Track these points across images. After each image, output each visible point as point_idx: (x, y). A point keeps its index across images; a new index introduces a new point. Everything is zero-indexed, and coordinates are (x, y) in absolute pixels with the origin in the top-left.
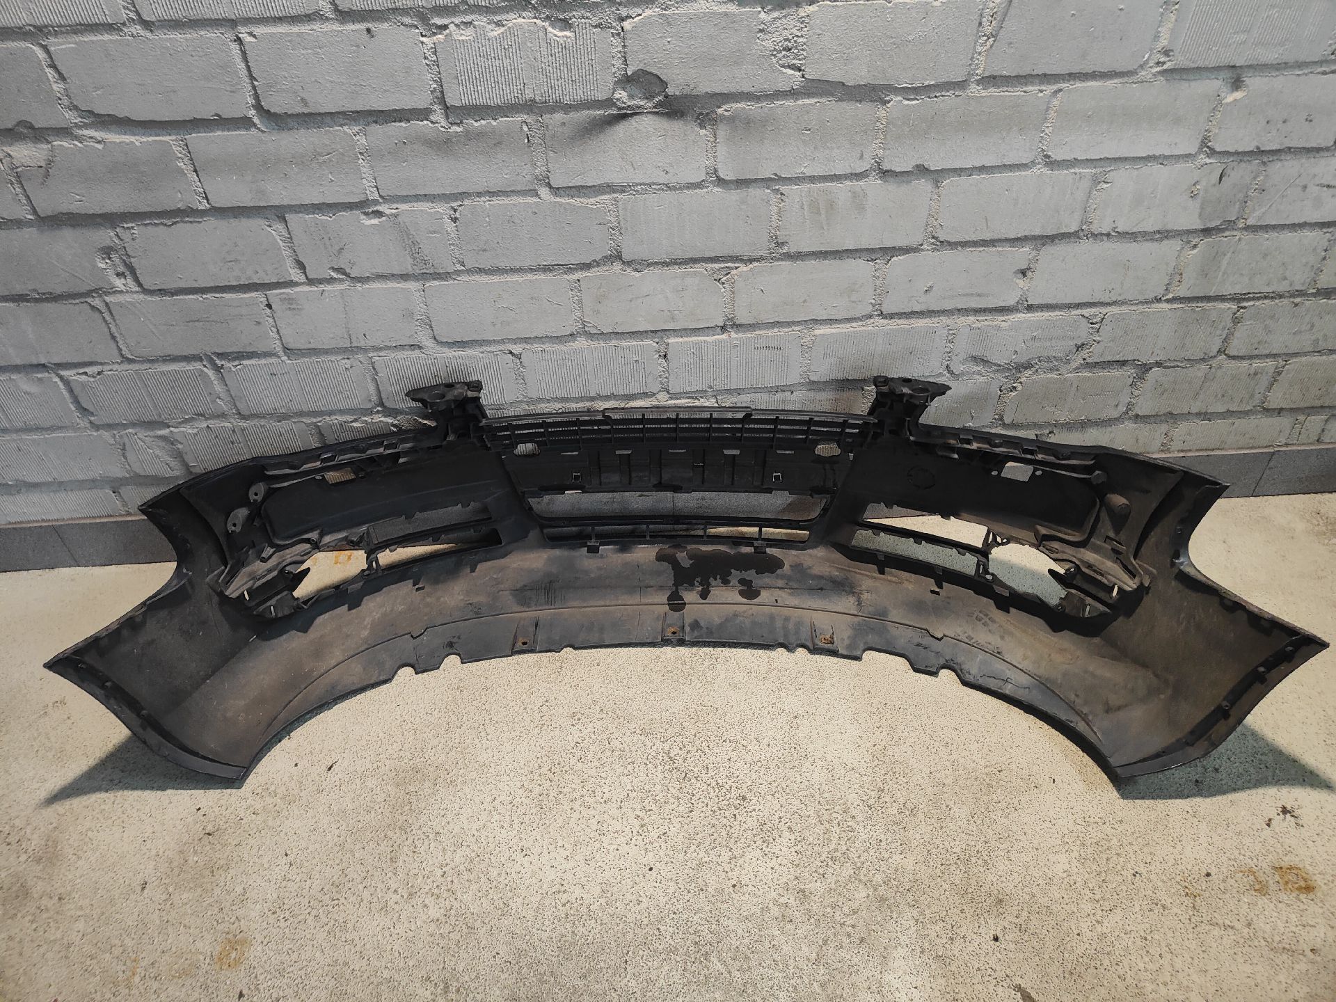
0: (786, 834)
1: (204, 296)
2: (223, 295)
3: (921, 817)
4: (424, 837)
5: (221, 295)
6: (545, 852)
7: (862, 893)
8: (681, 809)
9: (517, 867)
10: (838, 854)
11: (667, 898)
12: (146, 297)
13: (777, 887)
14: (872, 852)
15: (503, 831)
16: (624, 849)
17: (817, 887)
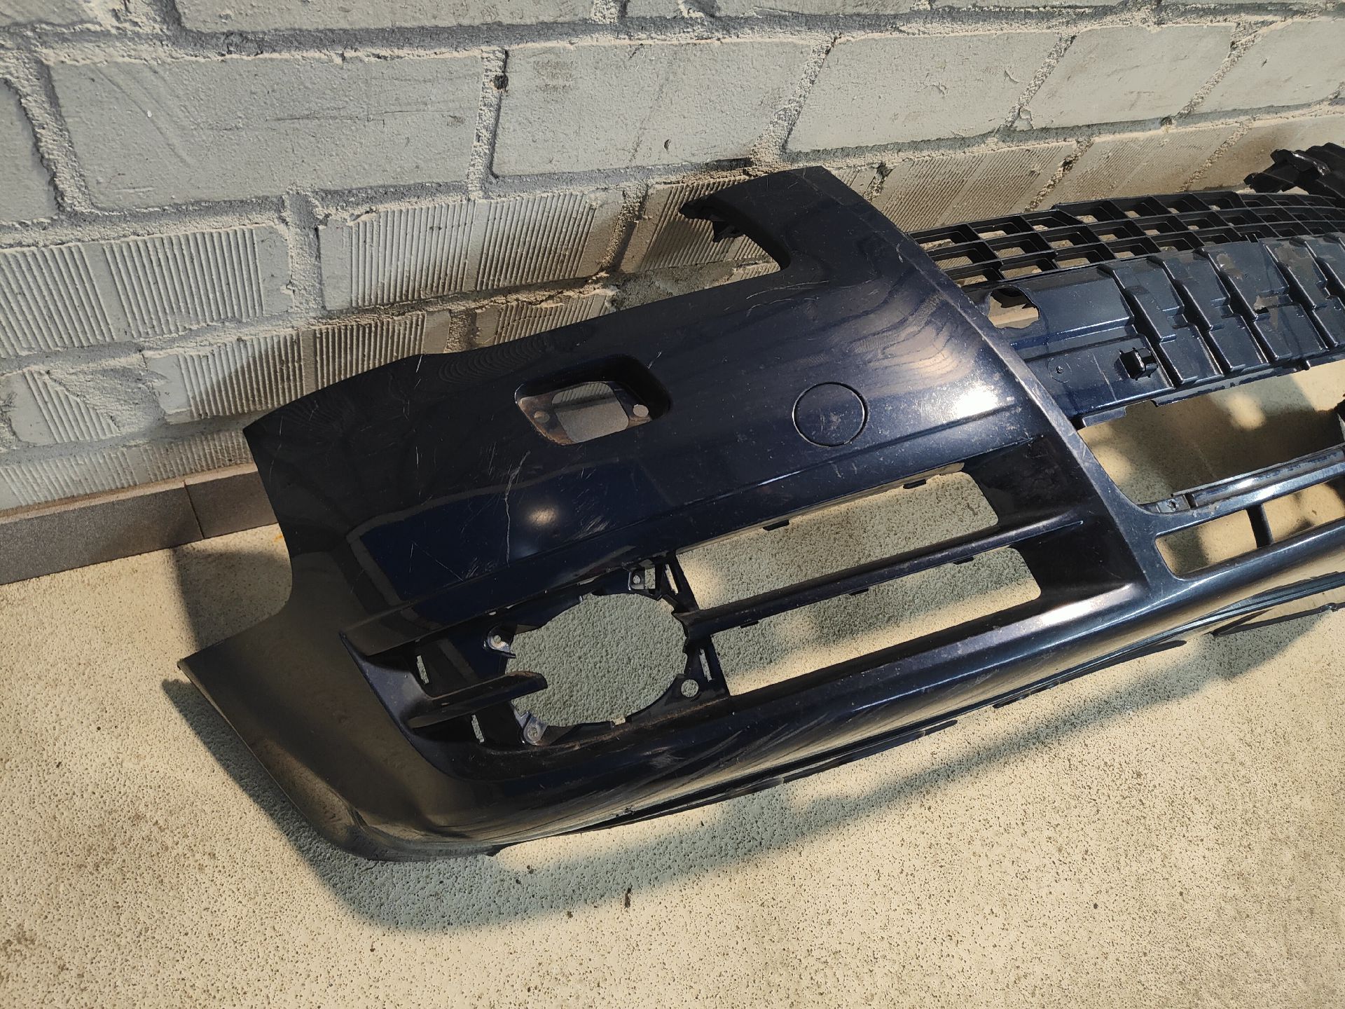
0: (1196, 807)
1: (349, 54)
2: (401, 53)
3: (1294, 743)
4: (822, 966)
5: (397, 52)
6: (977, 930)
7: (1287, 855)
8: (1086, 812)
9: (958, 965)
10: (1249, 815)
11: (1129, 938)
12: (180, 53)
13: (1218, 879)
14: (1274, 800)
15: (915, 918)
16: (1057, 888)
17: (1249, 864)
